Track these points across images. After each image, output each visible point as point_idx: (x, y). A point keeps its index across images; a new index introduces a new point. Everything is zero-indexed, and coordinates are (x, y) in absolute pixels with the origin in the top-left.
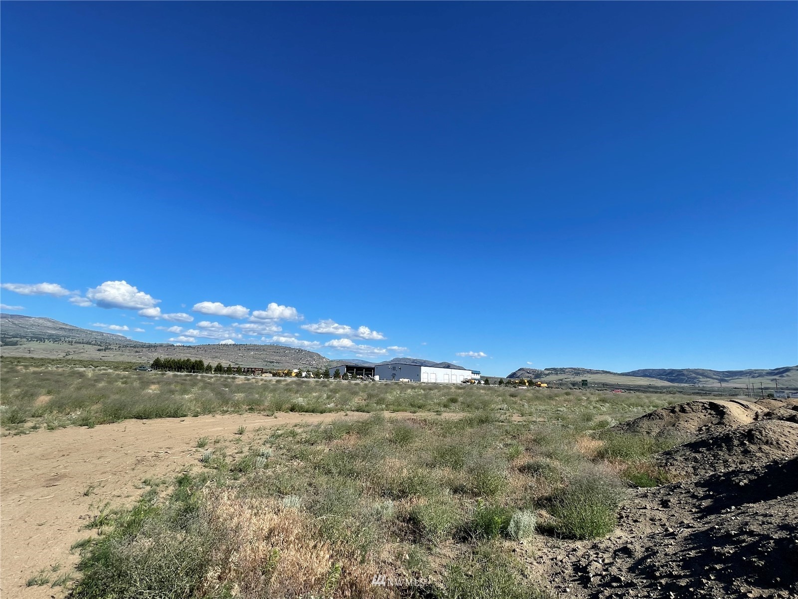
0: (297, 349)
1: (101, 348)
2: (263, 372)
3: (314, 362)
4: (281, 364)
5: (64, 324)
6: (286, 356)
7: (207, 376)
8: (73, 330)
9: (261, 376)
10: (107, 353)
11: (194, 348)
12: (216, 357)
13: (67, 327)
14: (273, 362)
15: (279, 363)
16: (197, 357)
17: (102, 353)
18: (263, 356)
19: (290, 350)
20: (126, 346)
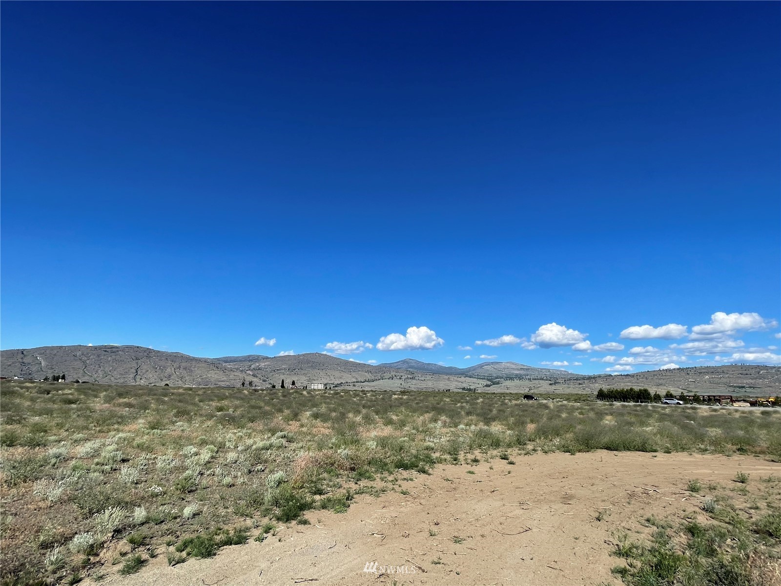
1: (552, 382)
2: (733, 401)
4: (759, 390)
5: (522, 365)
6: (763, 377)
8: (529, 369)
9: (733, 405)
10: (557, 386)
13: (525, 368)
14: (743, 387)
15: (754, 388)
17: (553, 387)
18: (725, 380)
19: (767, 370)
20: (570, 380)
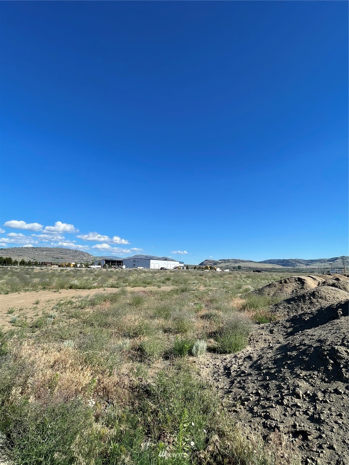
0: (74, 250)
2: (52, 264)
3: (85, 258)
4: (64, 260)
6: (67, 254)
7: (14, 268)
9: (51, 267)
11: (5, 250)
12: (21, 255)
14: (58, 258)
15: (62, 259)
16: (7, 256)
18: (52, 255)
19: (70, 251)
